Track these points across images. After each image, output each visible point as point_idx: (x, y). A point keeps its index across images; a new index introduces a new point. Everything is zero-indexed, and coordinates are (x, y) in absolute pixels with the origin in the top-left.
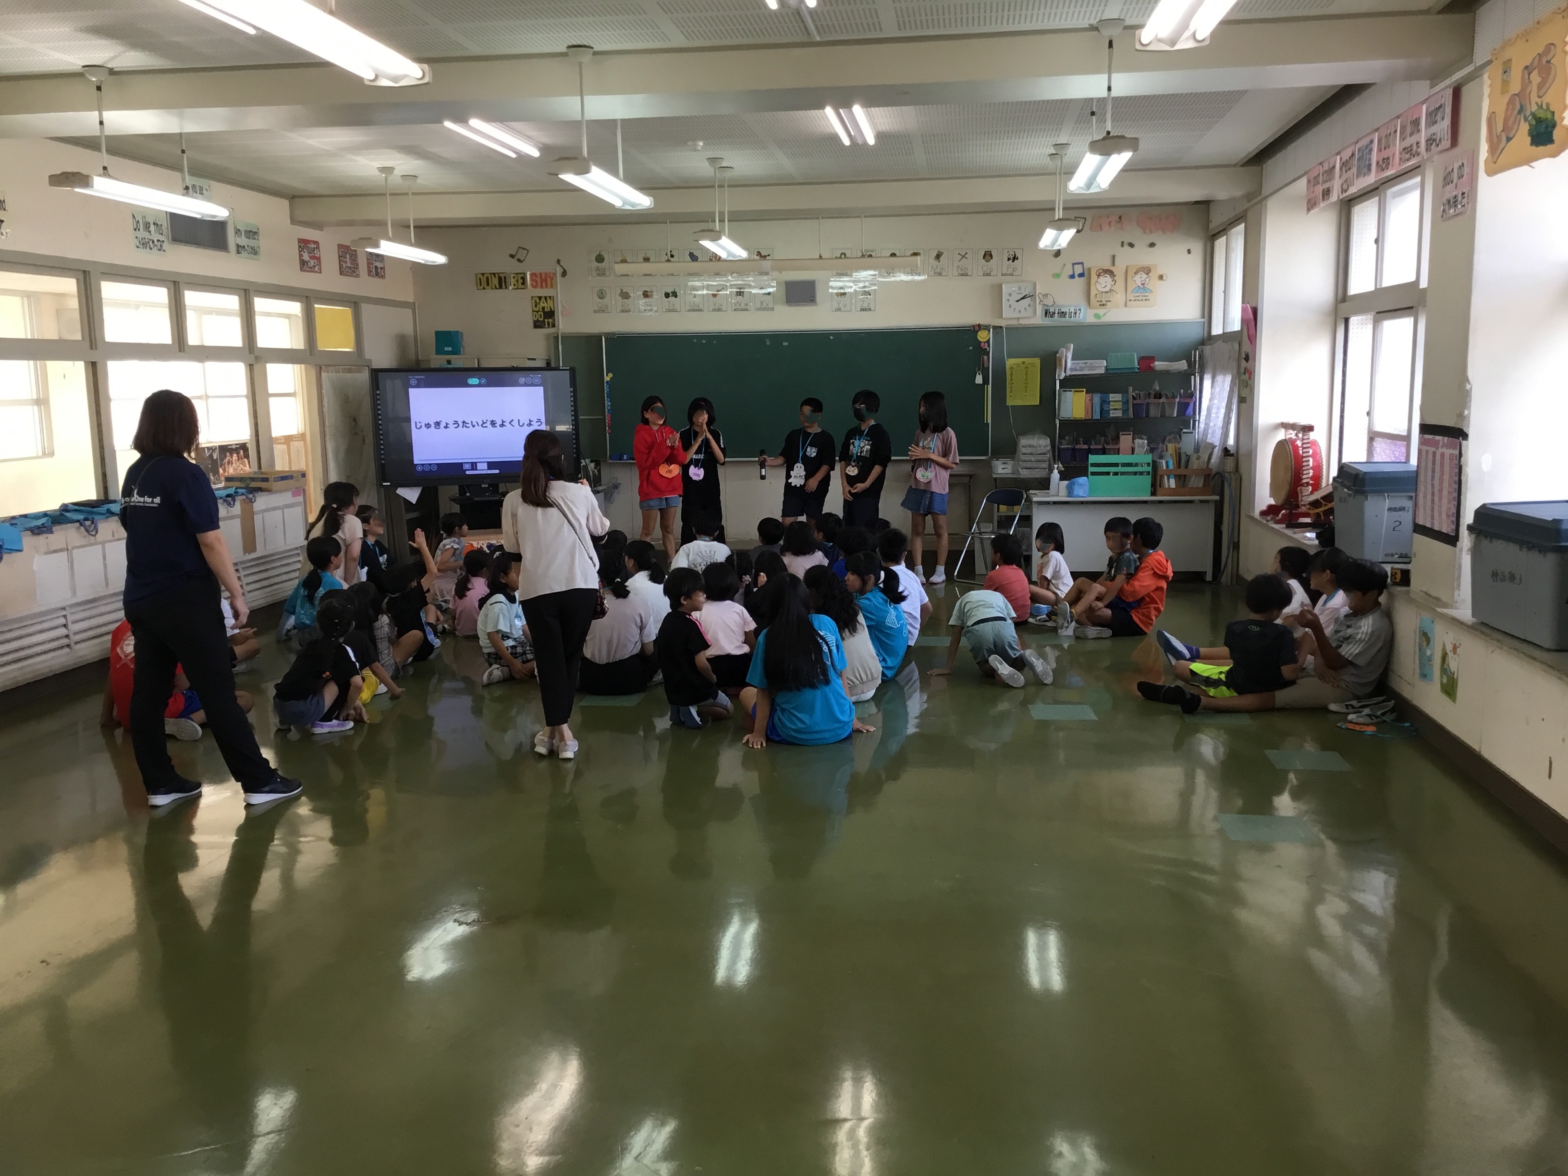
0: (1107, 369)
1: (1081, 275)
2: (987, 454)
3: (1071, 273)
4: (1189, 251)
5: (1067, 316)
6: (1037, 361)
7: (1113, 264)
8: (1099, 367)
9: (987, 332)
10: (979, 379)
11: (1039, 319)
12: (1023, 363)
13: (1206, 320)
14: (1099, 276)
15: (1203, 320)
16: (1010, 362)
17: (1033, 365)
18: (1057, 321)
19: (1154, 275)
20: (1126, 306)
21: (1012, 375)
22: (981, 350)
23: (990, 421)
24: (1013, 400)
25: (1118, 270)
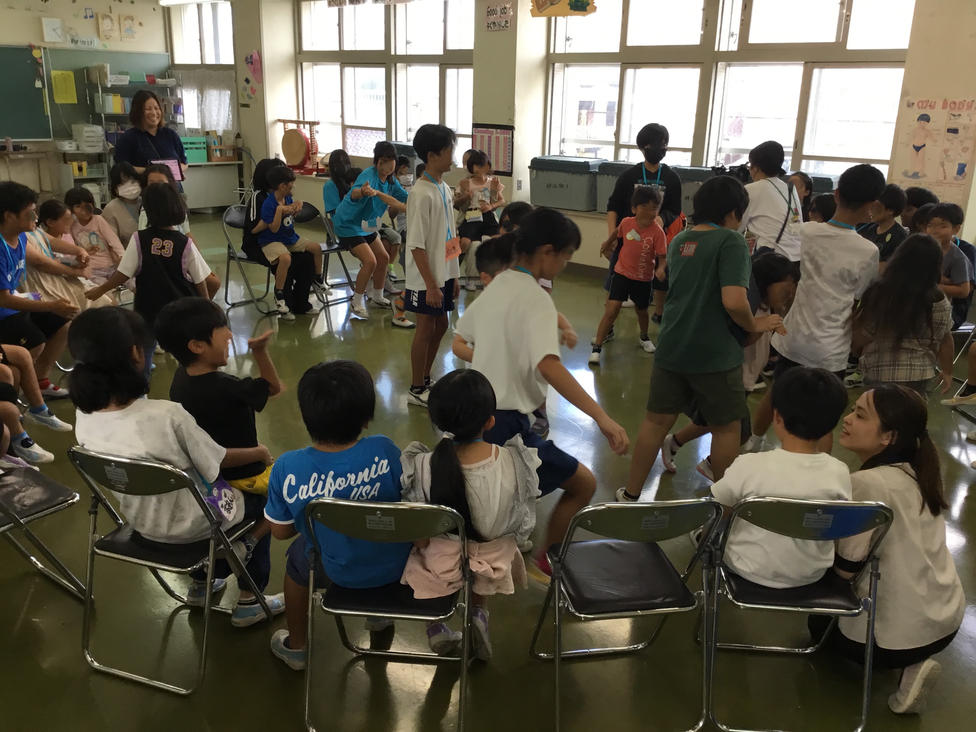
0: (130, 82)
1: (91, 17)
2: (50, 137)
3: (85, 14)
4: (154, 9)
5: (86, 44)
6: (72, 74)
7: (111, 12)
8: (125, 80)
9: (39, 51)
10: (38, 84)
11: (70, 45)
12: (62, 74)
13: (169, 53)
14: (103, 19)
15: (167, 54)
16: (53, 73)
17: (69, 76)
18: (80, 46)
19: (136, 23)
20: (121, 40)
21: (55, 82)
22: (37, 63)
23: (49, 114)
24: (59, 100)
25: (114, 16)
